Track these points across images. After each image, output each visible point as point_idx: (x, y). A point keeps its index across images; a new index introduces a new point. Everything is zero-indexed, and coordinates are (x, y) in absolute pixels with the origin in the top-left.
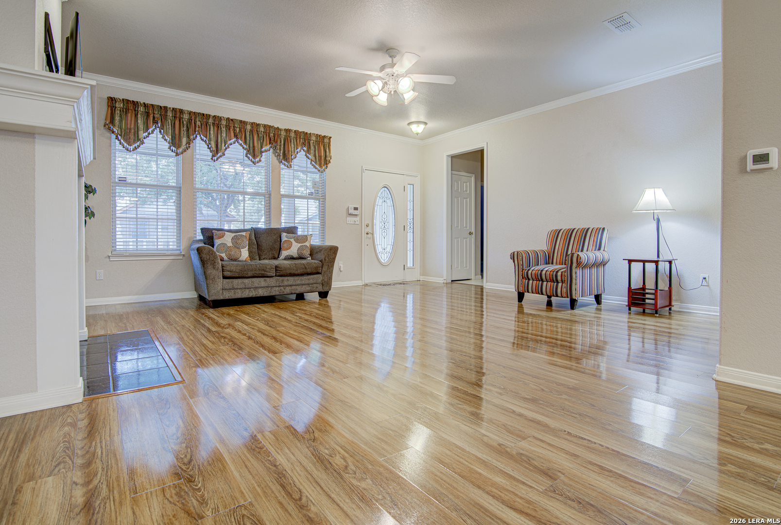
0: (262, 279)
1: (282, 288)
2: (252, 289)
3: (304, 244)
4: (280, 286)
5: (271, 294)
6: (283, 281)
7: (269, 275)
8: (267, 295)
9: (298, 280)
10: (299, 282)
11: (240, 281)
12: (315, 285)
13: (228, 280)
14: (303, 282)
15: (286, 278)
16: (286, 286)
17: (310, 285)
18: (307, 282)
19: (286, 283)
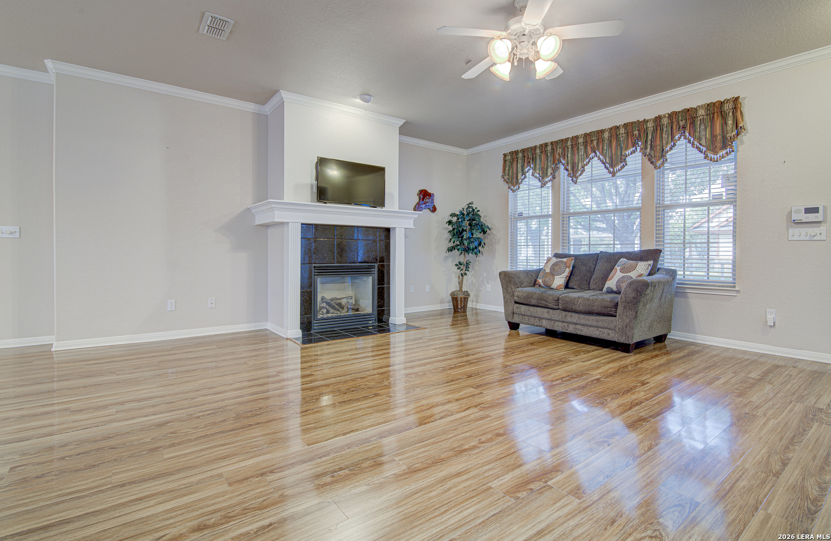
0: (546, 310)
1: (565, 324)
2: (537, 319)
3: (628, 274)
4: (564, 322)
5: (554, 329)
6: (566, 316)
7: (550, 307)
8: (550, 329)
9: (584, 318)
10: (583, 322)
11: (527, 307)
12: (606, 330)
13: (517, 305)
14: (590, 322)
15: (570, 314)
16: (571, 323)
17: (600, 329)
18: (595, 324)
19: (569, 319)
